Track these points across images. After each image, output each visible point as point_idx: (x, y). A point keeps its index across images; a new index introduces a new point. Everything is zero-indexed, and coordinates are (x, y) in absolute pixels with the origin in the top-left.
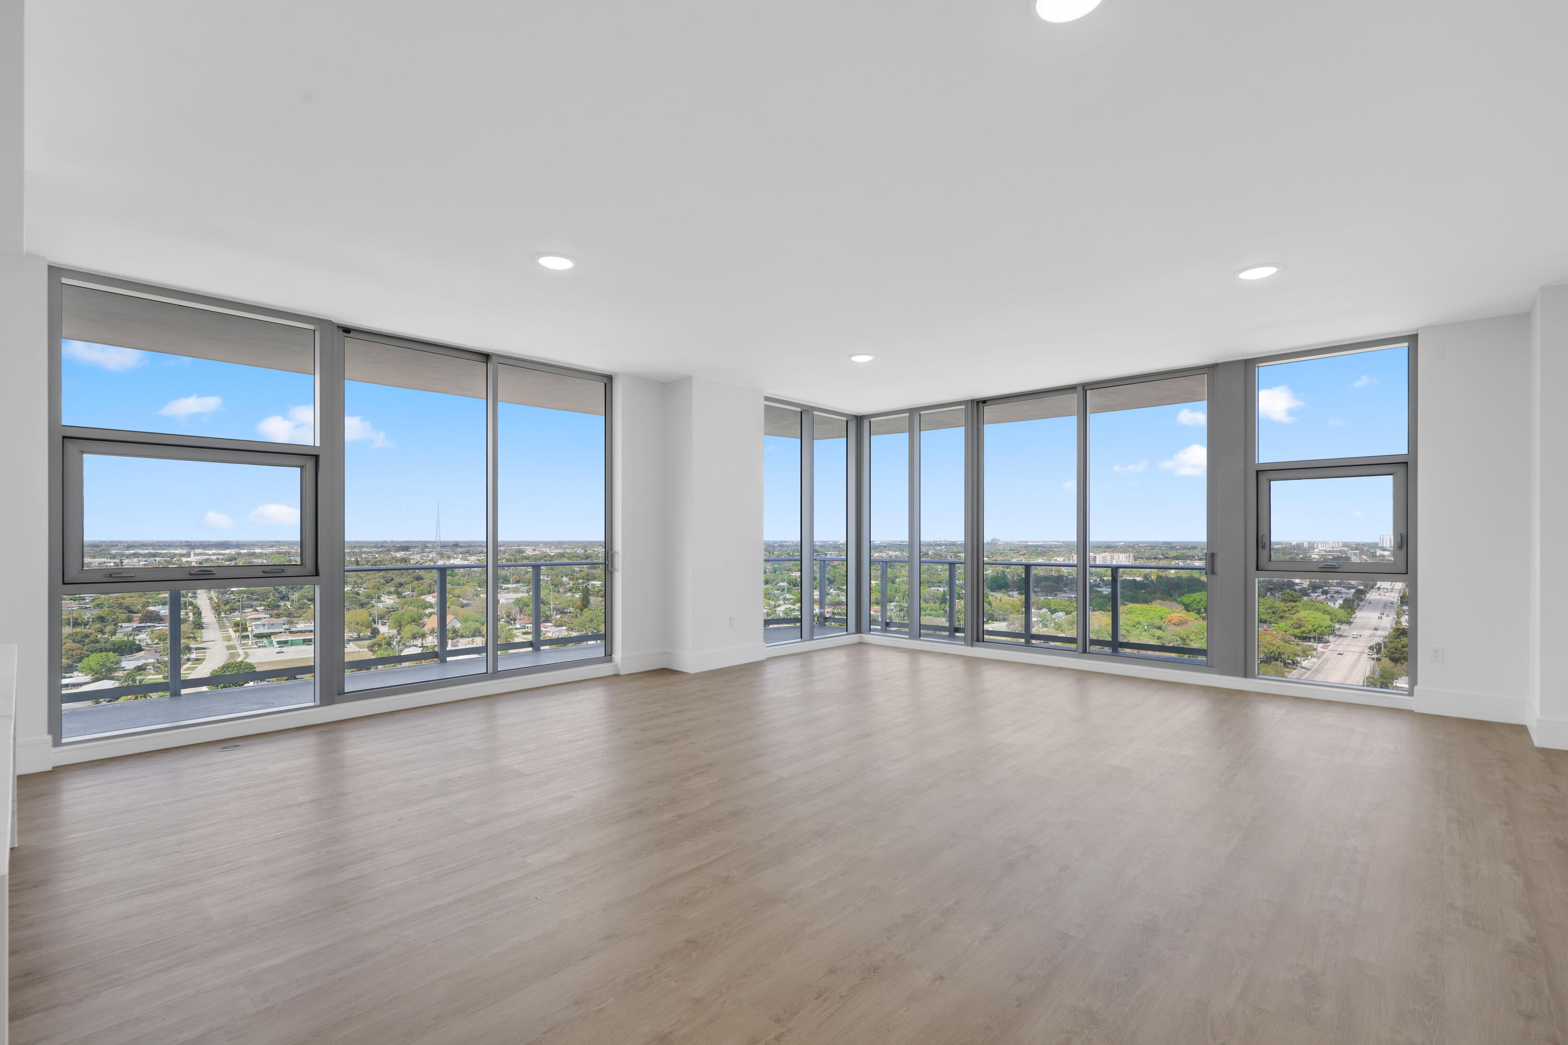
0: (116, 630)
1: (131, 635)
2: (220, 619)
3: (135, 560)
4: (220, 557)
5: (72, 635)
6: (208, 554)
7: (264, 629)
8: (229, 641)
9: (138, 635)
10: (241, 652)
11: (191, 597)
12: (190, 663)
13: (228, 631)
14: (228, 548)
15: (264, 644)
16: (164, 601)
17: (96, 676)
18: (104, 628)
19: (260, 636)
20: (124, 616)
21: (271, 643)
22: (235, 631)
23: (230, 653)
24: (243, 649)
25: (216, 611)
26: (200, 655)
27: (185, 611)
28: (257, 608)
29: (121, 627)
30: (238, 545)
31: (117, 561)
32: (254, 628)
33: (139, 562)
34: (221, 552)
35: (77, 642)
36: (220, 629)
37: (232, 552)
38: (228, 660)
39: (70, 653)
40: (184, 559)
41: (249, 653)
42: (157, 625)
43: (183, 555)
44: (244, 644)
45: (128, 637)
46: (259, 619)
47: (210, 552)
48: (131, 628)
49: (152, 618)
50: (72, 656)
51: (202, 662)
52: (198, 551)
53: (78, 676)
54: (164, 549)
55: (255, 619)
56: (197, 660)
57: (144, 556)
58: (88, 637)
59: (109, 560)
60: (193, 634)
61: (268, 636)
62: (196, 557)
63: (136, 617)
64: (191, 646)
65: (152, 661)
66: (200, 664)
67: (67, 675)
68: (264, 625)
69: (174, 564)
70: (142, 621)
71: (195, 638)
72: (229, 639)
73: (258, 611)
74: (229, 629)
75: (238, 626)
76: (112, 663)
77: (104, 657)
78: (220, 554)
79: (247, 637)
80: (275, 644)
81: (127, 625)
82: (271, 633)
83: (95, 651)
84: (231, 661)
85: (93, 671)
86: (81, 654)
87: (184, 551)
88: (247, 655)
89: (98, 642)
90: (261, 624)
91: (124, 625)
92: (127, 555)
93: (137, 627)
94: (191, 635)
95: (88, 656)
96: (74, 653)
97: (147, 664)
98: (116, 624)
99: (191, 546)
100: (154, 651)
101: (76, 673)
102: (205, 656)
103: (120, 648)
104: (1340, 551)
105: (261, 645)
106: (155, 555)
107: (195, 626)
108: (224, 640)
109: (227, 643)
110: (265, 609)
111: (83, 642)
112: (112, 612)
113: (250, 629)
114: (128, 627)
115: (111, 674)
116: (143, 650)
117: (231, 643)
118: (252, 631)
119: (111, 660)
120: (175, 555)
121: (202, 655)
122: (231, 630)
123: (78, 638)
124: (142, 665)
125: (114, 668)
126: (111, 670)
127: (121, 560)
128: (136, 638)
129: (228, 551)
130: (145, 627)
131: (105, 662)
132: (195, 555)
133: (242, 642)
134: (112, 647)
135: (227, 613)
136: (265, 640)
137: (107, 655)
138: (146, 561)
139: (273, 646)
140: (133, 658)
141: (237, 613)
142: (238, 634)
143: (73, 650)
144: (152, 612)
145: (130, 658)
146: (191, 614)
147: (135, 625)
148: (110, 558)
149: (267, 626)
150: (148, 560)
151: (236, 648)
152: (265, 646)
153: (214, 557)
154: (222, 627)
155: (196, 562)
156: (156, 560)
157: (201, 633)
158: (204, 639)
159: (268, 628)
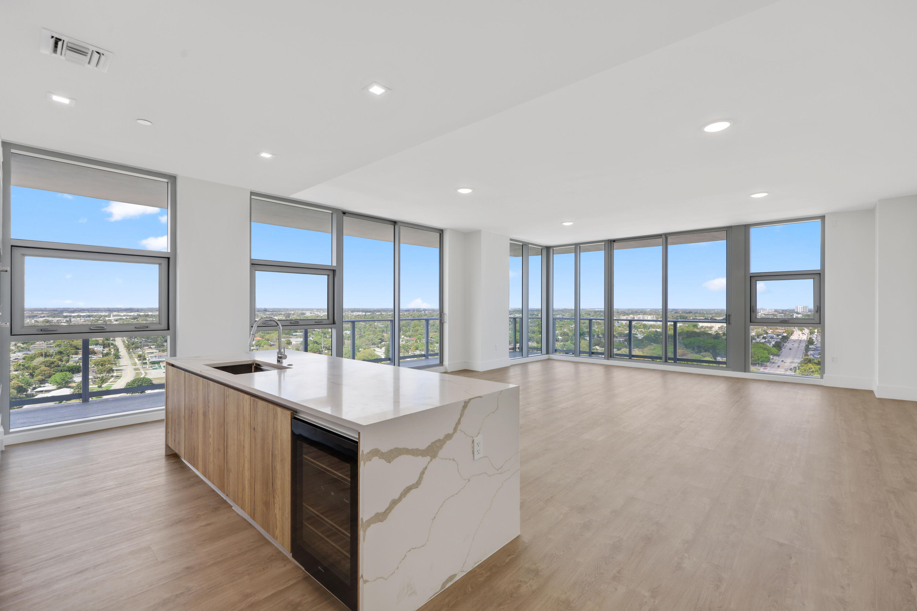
0: (69, 359)
1: (78, 362)
2: (129, 353)
3: (78, 319)
4: (128, 318)
5: (44, 362)
6: (121, 316)
7: (156, 358)
8: (135, 366)
10: (143, 372)
11: (112, 340)
12: (113, 378)
13: (135, 360)
14: (132, 312)
15: (156, 368)
16: (96, 343)
17: (59, 386)
18: (62, 358)
19: (153, 363)
20: (73, 351)
21: (160, 367)
22: (139, 360)
23: (136, 372)
24: (143, 370)
25: (128, 348)
26: (119, 374)
27: (109, 348)
28: (151, 347)
29: (72, 357)
30: (138, 310)
31: (68, 319)
32: (149, 358)
33: (81, 320)
34: (128, 314)
35: (47, 367)
36: (130, 358)
37: (136, 314)
38: (135, 376)
39: (43, 372)
40: (107, 319)
41: (147, 373)
42: (93, 356)
43: (106, 316)
44: (144, 367)
45: (76, 364)
46: (153, 353)
47: (122, 314)
48: (78, 358)
49: (91, 352)
50: (45, 374)
51: (121, 378)
52: (115, 313)
53: (48, 386)
54: (95, 313)
55: (150, 353)
56: (117, 376)
57: (84, 316)
58: (54, 363)
59: (63, 319)
60: (115, 361)
61: (158, 363)
62: (114, 317)
63: (81, 351)
64: (113, 369)
65: (91, 377)
66: (119, 379)
67: (42, 385)
68: (156, 356)
69: (101, 321)
71: (115, 364)
72: (135, 364)
74: (135, 359)
75: (141, 357)
76: (68, 378)
77: (64, 375)
78: (128, 316)
79: (146, 363)
80: (162, 367)
81: (75, 356)
82: (160, 361)
83: (58, 371)
84: (137, 377)
85: (58, 383)
86: (50, 373)
87: (107, 314)
88: (146, 373)
89: (59, 366)
90: (154, 356)
91: (74, 356)
92: (73, 316)
94: (113, 362)
95: (54, 374)
96: (46, 372)
98: (68, 356)
99: (110, 310)
100: (92, 371)
101: (47, 384)
102: (122, 374)
103: (72, 369)
104: (773, 315)
105: (154, 368)
106: (89, 316)
107: (116, 357)
108: (132, 365)
109: (134, 367)
110: (156, 347)
111: (51, 366)
112: (66, 349)
113: (147, 359)
114: (76, 358)
115: (68, 385)
117: (136, 367)
118: (149, 360)
119: (68, 376)
120: (101, 316)
122: (136, 360)
123: (48, 364)
125: (69, 381)
126: (67, 382)
127: (70, 319)
129: (132, 314)
131: (64, 378)
132: (114, 316)
133: (143, 366)
134: (68, 369)
135: (134, 349)
136: (156, 365)
137: (66, 374)
138: (84, 319)
139: (161, 368)
141: (139, 349)
142: (140, 362)
143: (45, 371)
144: (90, 349)
145: (78, 376)
146: (112, 350)
147: (80, 356)
148: (64, 318)
149: (157, 357)
150: (86, 319)
151: (139, 370)
152: (156, 369)
153: (125, 318)
154: (131, 357)
155: (114, 320)
156: (90, 319)
157: (119, 361)
158: (121, 365)
159: (158, 359)
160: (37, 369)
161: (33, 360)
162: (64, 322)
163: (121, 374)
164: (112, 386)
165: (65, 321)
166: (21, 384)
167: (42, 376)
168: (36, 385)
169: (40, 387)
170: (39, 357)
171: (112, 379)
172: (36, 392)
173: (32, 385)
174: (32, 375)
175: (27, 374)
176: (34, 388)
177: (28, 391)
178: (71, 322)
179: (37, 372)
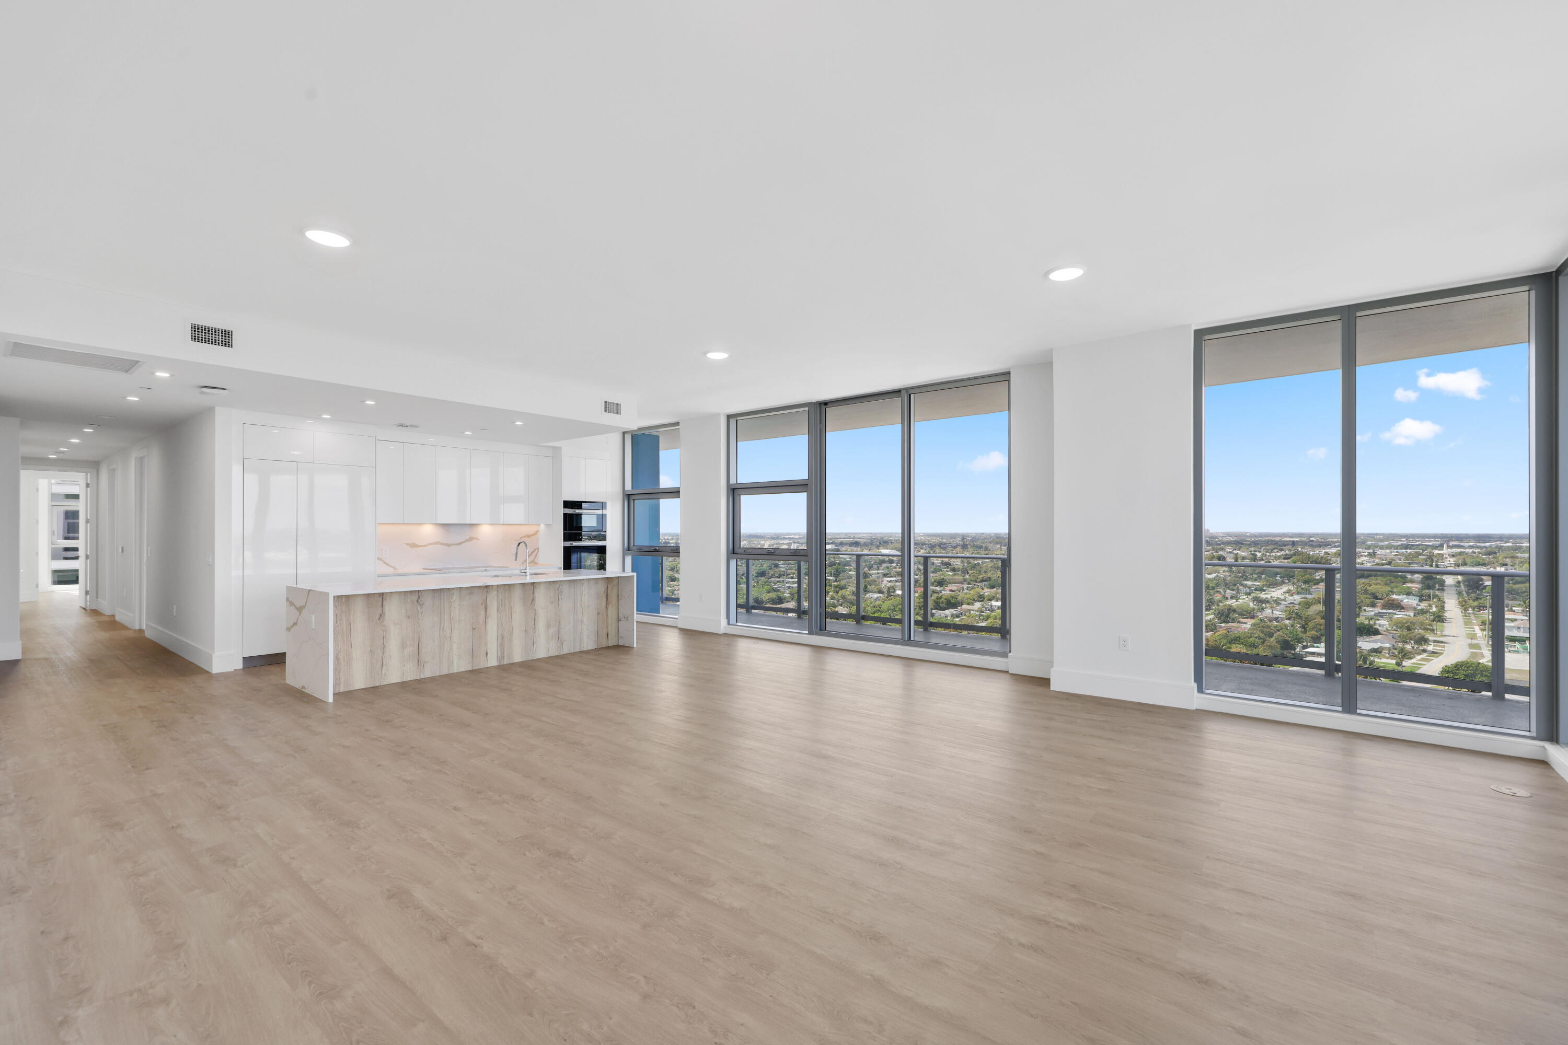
0: (1359, 613)
1: (1372, 619)
2: (1466, 616)
3: (1388, 551)
6: (1465, 547)
8: (1472, 639)
9: (1378, 620)
10: (1485, 652)
13: (1474, 628)
14: (1489, 541)
15: (1516, 649)
16: (1407, 591)
20: (1368, 601)
21: (1525, 648)
22: (1483, 630)
23: (1472, 652)
25: (1462, 606)
26: (1437, 649)
27: (1429, 602)
28: (1514, 608)
29: (1365, 610)
31: (1371, 551)
33: (1391, 553)
36: (1465, 625)
38: (1466, 658)
39: (1318, 627)
40: (1436, 552)
42: (1397, 613)
43: (1436, 548)
45: (1369, 621)
46: (1515, 621)
48: (1373, 613)
49: (1394, 606)
51: (1438, 656)
54: (1417, 541)
55: (1509, 620)
56: (1433, 653)
57: (1396, 547)
60: (1431, 626)
61: (1520, 640)
62: (1449, 550)
63: (1379, 603)
65: (1388, 645)
67: (1315, 645)
68: (1519, 628)
69: (1424, 555)
70: (1384, 607)
71: (1433, 630)
73: (1514, 611)
74: (1475, 627)
78: (1478, 547)
84: (1467, 662)
87: (1441, 544)
90: (1514, 627)
91: (1368, 609)
92: (1380, 546)
93: (1379, 613)
94: (1428, 627)
97: (1383, 648)
98: (1360, 608)
100: (1391, 637)
103: (1360, 629)
105: (1511, 648)
106: (1406, 547)
107: (1435, 618)
108: (1468, 638)
109: (1470, 641)
110: (1523, 611)
114: (1371, 611)
116: (1380, 634)
117: (1474, 641)
120: (1427, 547)
121: (1441, 648)
122: (1477, 629)
124: (1378, 648)
127: (1374, 551)
128: (1377, 622)
130: (1386, 613)
133: (1488, 642)
135: (1476, 609)
136: (1516, 645)
138: (1397, 552)
140: (1371, 639)
141: (1488, 612)
143: (1321, 625)
144: (1394, 600)
146: (1434, 607)
147: (1378, 610)
148: (1366, 549)
149: (1522, 629)
150: (1400, 551)
152: (1517, 652)
153: (1470, 551)
154: (1468, 623)
155: (1449, 555)
156: (1407, 552)
157: (1443, 626)
158: (1446, 633)
159: (1524, 632)
160: (1311, 621)
161: (1309, 608)
162: (1365, 556)
163: (1441, 650)
164: (1420, 668)
165: (1366, 554)
166: (1287, 638)
167: (1317, 631)
168: (1307, 643)
169: (1313, 647)
170: (1317, 604)
171: (1424, 656)
172: (1306, 652)
173: (1303, 642)
174: (1304, 627)
175: (1299, 626)
176: (1305, 647)
177: (1296, 649)
178: (1374, 555)
179: (1311, 624)
